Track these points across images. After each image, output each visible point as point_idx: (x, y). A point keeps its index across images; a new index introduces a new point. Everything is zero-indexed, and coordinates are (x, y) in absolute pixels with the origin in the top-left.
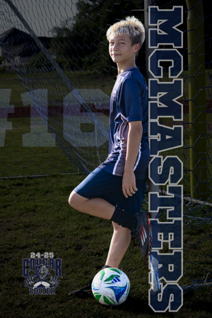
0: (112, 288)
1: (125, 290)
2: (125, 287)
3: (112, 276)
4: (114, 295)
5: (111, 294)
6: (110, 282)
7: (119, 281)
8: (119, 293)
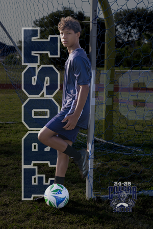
0: (55, 197)
1: (63, 200)
2: (64, 199)
3: (57, 190)
4: (55, 202)
5: (53, 201)
6: (55, 193)
7: (61, 193)
8: (59, 201)
